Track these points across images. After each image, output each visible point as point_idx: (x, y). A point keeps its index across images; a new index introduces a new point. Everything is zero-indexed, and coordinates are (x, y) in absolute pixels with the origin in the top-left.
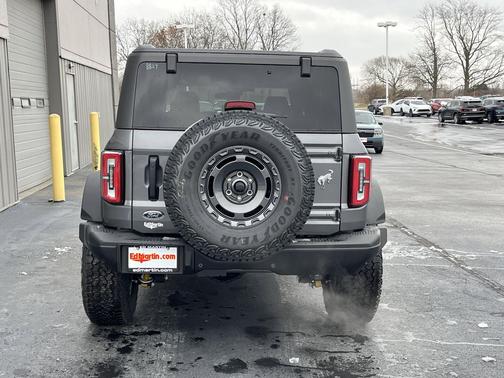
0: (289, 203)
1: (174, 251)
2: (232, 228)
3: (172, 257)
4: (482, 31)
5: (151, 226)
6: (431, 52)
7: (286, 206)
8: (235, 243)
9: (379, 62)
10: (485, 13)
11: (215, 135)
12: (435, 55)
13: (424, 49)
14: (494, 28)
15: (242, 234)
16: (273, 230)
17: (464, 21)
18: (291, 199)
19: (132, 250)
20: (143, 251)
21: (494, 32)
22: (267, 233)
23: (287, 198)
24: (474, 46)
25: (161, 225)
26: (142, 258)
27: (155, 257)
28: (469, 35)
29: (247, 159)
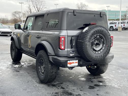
0: (108, 47)
1: (77, 61)
2: (96, 54)
3: (77, 62)
4: (42, 6)
5: (71, 55)
6: (30, 10)
7: (107, 48)
8: (98, 57)
9: (15, 12)
10: (42, 2)
11: (95, 31)
12: (31, 11)
13: (28, 10)
14: (44, 5)
15: (99, 55)
16: (105, 54)
17: (37, 3)
18: (108, 46)
19: (68, 62)
20: (71, 62)
21: (44, 7)
22: (104, 54)
23: (107, 46)
24: (40, 10)
25: (74, 55)
26: (70, 63)
27: (73, 63)
28: (39, 7)
29: (99, 37)
